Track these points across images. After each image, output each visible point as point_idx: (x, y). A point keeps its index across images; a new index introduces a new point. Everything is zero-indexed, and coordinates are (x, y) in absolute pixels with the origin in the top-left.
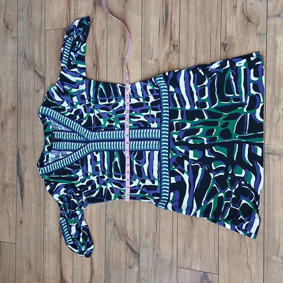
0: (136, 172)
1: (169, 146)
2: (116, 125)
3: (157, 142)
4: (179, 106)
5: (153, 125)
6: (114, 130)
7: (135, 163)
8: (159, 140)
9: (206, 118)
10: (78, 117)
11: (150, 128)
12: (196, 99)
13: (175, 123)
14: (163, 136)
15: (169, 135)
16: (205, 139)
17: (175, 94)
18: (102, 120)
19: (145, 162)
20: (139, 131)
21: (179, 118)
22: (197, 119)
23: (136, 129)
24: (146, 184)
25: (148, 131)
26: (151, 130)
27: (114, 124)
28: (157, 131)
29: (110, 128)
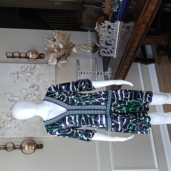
0: (94, 123)
1: (110, 113)
2: (83, 103)
3: (104, 111)
4: (116, 98)
5: (102, 104)
6: (82, 105)
7: (93, 120)
8: (105, 110)
9: (127, 104)
10: (62, 98)
11: (101, 105)
12: (124, 97)
13: (113, 104)
14: (107, 109)
15: (110, 109)
16: (125, 111)
17: (115, 93)
18: (75, 100)
19: (98, 119)
20: (95, 106)
21: (116, 102)
22: (123, 104)
23: (94, 105)
24: (99, 127)
25: (100, 106)
26: (101, 106)
27: (82, 102)
28: (104, 106)
29: (80, 104)
